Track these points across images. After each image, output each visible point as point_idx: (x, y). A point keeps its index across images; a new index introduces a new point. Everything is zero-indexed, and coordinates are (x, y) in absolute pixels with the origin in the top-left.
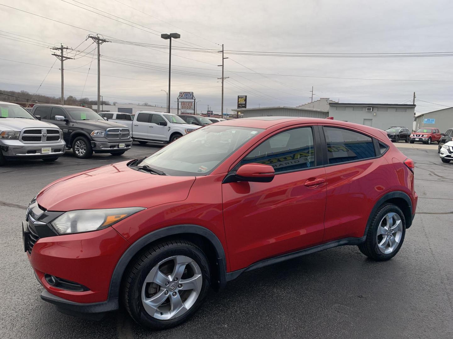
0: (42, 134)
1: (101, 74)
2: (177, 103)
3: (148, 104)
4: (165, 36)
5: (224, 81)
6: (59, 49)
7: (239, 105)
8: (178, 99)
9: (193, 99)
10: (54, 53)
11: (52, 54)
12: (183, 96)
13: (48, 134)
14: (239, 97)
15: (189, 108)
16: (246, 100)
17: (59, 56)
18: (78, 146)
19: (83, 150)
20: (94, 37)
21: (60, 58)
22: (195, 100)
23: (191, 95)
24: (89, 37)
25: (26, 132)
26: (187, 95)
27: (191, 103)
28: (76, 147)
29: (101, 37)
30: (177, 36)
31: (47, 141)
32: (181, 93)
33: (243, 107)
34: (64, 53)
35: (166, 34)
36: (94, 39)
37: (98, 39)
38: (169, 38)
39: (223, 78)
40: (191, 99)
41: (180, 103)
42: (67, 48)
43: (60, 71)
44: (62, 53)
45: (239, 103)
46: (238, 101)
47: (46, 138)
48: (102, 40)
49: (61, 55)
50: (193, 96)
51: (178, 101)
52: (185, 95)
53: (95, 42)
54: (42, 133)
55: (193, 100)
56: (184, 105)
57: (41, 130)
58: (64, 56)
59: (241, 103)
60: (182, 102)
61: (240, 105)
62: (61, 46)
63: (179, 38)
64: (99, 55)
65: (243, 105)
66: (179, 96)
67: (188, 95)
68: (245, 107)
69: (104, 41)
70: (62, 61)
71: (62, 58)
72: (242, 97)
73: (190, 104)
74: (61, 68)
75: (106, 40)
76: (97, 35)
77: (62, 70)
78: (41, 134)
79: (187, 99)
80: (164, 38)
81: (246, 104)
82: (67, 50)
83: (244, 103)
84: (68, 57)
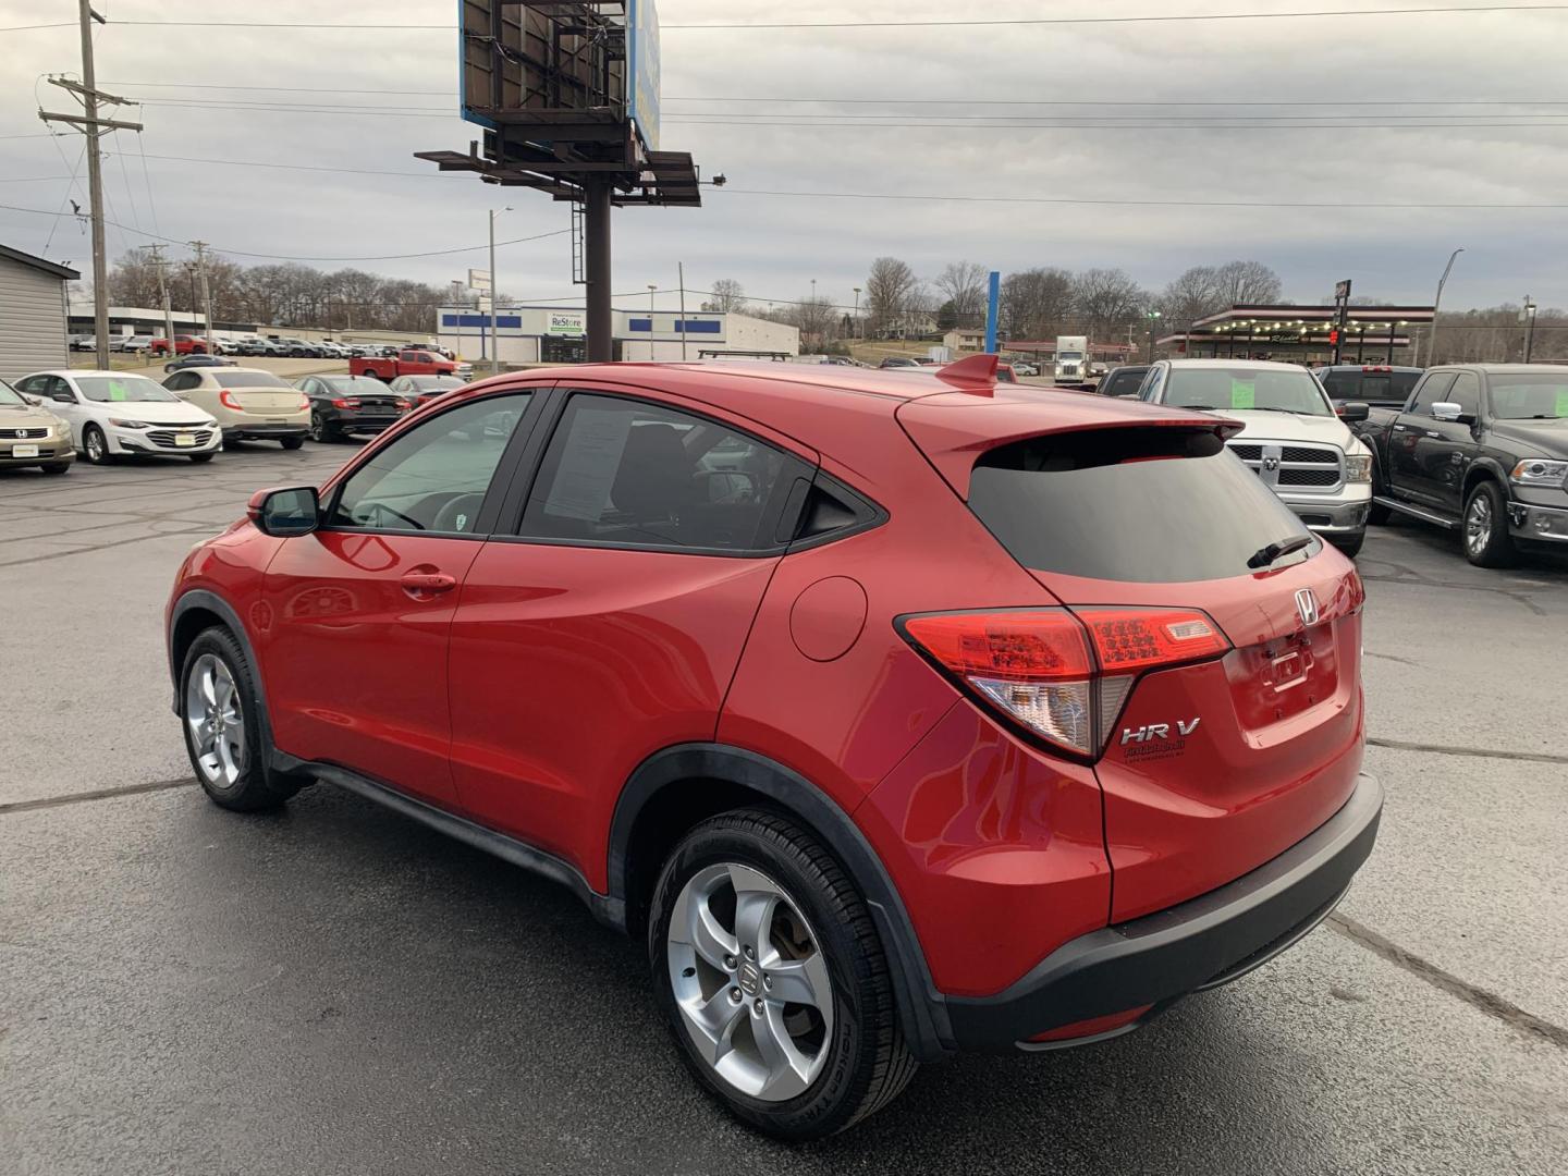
0: (1261, 462)
13: (1283, 459)
31: (1280, 483)
47: (1276, 474)
54: (1264, 457)
57: (1260, 447)
78: (1259, 458)
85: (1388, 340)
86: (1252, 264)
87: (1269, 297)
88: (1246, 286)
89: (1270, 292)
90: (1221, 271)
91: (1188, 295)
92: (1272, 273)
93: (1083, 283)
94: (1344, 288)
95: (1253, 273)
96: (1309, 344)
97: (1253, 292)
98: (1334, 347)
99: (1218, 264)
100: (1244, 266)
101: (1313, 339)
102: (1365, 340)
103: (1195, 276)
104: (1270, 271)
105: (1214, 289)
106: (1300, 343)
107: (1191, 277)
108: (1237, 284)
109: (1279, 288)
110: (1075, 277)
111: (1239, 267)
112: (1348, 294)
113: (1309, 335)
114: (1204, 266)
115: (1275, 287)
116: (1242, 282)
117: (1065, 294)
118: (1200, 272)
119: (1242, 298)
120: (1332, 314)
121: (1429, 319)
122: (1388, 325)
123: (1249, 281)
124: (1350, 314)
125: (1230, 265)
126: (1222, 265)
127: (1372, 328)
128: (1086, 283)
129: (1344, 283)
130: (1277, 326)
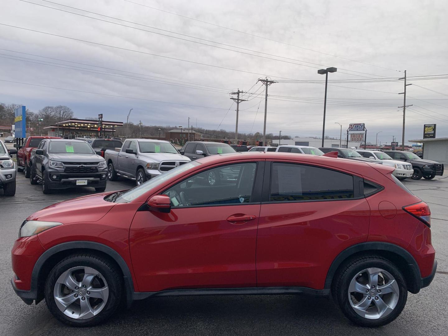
0: (175, 166)
1: (267, 112)
2: (347, 135)
3: (328, 137)
4: (321, 72)
5: (406, 109)
6: (236, 93)
7: (426, 135)
8: (348, 131)
9: (364, 130)
10: (232, 97)
11: (230, 98)
12: (354, 128)
14: (425, 126)
15: (359, 140)
16: (434, 129)
17: (235, 99)
18: (211, 177)
19: (214, 180)
20: (263, 80)
21: (237, 100)
22: (366, 131)
23: (362, 126)
24: (259, 80)
25: (163, 164)
26: (357, 126)
27: (362, 134)
28: (209, 177)
29: (269, 80)
30: (333, 70)
32: (351, 125)
33: (431, 137)
34: (240, 96)
35: (323, 69)
36: (263, 82)
37: (267, 81)
38: (325, 73)
39: (405, 106)
40: (362, 130)
41: (349, 136)
42: (242, 92)
43: (236, 112)
44: (238, 96)
45: (426, 133)
46: (425, 131)
48: (269, 82)
49: (237, 98)
50: (364, 127)
51: (348, 133)
52: (355, 127)
53: (264, 84)
55: (365, 132)
56: (354, 137)
57: (175, 162)
58: (239, 99)
59: (428, 133)
60: (351, 134)
61: (428, 135)
62: (238, 91)
63: (335, 71)
64: (267, 95)
65: (430, 135)
66: (349, 128)
67: (360, 127)
68: (434, 137)
69: (272, 82)
70: (238, 103)
71: (238, 101)
72: (429, 126)
73: (361, 136)
74: (236, 109)
75: (274, 81)
76: (266, 77)
77: (238, 111)
79: (357, 130)
80: (320, 73)
81: (434, 134)
82: (243, 93)
83: (433, 132)
84: (243, 99)
85: (112, 130)
86: (64, 106)
87: (71, 116)
88: (64, 113)
89: (70, 115)
90: (55, 108)
91: (45, 114)
92: (71, 109)
93: (10, 108)
94: (101, 116)
95: (66, 110)
96: (90, 130)
97: (66, 114)
98: (99, 131)
99: (55, 106)
100: (62, 107)
101: (91, 129)
102: (106, 130)
103: (47, 108)
104: (70, 109)
105: (54, 113)
106: (88, 130)
107: (46, 109)
108: (61, 112)
109: (73, 114)
110: (7, 105)
111: (61, 107)
112: (102, 118)
113: (90, 128)
114: (50, 106)
115: (72, 113)
116: (62, 111)
117: (3, 111)
118: (49, 107)
119: (63, 116)
120: (98, 123)
121: (122, 125)
122: (112, 126)
123: (64, 111)
124: (103, 123)
125: (58, 106)
126: (56, 106)
127: (107, 127)
128: (11, 108)
129: (101, 115)
130: (82, 125)
